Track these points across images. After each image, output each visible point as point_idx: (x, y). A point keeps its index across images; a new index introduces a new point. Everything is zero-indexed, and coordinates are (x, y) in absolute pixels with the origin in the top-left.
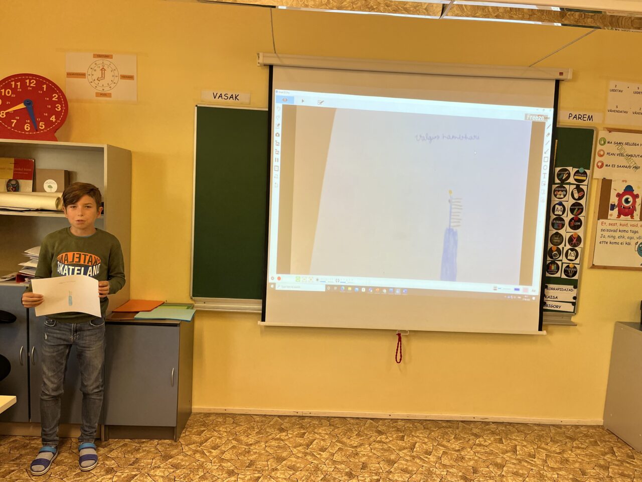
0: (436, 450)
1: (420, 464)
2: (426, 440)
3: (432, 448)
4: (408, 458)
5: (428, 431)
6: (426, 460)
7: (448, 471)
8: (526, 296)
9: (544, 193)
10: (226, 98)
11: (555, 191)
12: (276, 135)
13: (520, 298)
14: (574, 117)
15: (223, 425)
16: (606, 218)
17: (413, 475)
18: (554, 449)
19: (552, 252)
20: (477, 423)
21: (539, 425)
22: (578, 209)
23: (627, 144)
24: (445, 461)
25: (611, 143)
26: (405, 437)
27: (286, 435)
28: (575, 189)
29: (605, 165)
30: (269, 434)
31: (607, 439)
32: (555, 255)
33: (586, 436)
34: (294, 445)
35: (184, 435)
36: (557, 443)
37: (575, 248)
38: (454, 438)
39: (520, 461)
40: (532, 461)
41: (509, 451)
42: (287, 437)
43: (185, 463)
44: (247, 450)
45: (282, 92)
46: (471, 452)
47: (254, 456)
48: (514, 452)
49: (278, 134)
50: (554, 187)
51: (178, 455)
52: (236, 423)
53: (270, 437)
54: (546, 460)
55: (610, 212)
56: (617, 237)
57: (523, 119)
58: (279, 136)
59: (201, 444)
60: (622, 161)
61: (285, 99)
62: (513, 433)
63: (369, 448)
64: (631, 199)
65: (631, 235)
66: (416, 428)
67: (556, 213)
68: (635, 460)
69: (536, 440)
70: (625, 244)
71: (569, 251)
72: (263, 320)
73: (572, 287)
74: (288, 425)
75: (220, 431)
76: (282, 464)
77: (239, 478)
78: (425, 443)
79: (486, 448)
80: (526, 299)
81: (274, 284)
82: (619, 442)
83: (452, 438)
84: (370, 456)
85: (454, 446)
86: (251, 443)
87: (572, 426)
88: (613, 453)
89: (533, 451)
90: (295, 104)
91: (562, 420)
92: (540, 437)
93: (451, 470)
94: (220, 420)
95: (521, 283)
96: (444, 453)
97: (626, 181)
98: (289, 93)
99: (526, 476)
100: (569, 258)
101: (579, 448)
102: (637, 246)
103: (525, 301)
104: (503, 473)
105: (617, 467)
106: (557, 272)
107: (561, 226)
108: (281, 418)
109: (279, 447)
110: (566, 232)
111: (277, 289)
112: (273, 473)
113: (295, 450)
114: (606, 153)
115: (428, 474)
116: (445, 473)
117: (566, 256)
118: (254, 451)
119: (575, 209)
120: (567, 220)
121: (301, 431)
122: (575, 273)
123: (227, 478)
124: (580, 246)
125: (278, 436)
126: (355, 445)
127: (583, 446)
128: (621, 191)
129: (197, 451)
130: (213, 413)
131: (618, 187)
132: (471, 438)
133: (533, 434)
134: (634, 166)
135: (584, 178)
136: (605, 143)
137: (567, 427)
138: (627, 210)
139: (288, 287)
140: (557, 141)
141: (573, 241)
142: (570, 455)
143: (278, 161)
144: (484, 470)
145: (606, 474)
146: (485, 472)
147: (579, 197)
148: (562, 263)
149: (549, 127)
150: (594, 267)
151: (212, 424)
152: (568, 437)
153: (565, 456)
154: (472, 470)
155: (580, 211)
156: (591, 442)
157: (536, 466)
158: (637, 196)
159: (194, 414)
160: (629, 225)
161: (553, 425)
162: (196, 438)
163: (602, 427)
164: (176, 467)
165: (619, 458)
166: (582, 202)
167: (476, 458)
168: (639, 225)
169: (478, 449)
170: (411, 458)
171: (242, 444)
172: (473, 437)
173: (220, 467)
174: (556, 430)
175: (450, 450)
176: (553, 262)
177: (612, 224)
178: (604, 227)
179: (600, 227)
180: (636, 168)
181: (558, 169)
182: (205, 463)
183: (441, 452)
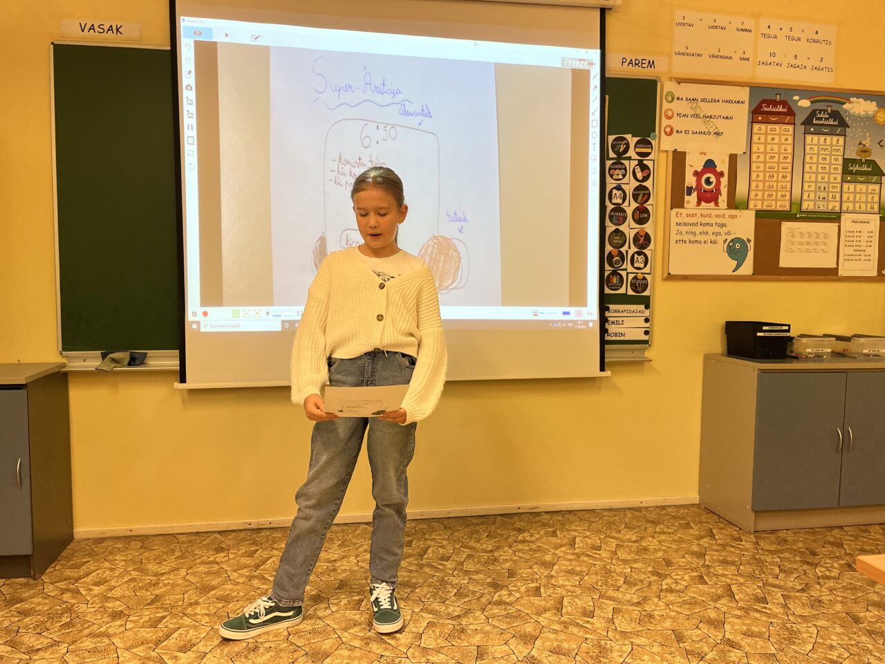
0: (457, 554)
1: (430, 573)
2: (445, 542)
3: (451, 551)
4: (413, 568)
5: (450, 532)
6: (441, 567)
7: (470, 579)
8: (579, 322)
9: (595, 173)
10: (102, 31)
11: (610, 169)
12: (187, 89)
13: (570, 325)
14: (629, 63)
15: (123, 551)
16: (682, 206)
17: (416, 588)
18: (628, 537)
19: (613, 257)
20: (523, 515)
21: (610, 510)
22: (644, 195)
23: (703, 100)
24: (469, 566)
25: (682, 99)
26: (414, 542)
27: (225, 556)
28: (636, 165)
29: (675, 131)
30: (197, 557)
31: (704, 520)
32: (617, 262)
33: (675, 518)
34: (236, 567)
35: (52, 570)
36: (634, 529)
37: (644, 251)
38: (487, 537)
39: (578, 555)
40: (596, 554)
41: (564, 545)
42: (226, 559)
43: (43, 608)
44: (153, 582)
45: (193, 21)
46: (510, 551)
47: (164, 589)
48: (571, 545)
49: (189, 87)
50: (608, 163)
51: (33, 597)
52: (145, 548)
53: (198, 561)
54: (616, 552)
55: (687, 198)
56: (698, 233)
57: (559, 65)
58: (191, 89)
59: (77, 580)
60: (698, 125)
61: (197, 32)
62: (573, 522)
63: (355, 561)
64: (713, 179)
65: (717, 229)
66: (433, 528)
67: (614, 201)
68: (743, 543)
69: (605, 528)
70: (709, 241)
71: (636, 256)
72: (183, 379)
73: (642, 307)
74: (231, 543)
75: (116, 560)
76: (209, 595)
77: (130, 621)
78: (442, 547)
79: (531, 544)
80: (579, 327)
81: (198, 323)
82: (720, 522)
83: (485, 536)
84: (355, 571)
85: (485, 546)
86: (163, 571)
87: (657, 507)
88: (712, 536)
89: (599, 541)
90: (214, 40)
91: (641, 499)
92: (610, 525)
93: (476, 577)
94: (120, 546)
95: (571, 305)
96: (469, 556)
97: (705, 154)
98: (203, 22)
99: (585, 574)
100: (636, 265)
101: (664, 533)
102: (727, 243)
103: (578, 330)
104: (551, 574)
105: (718, 553)
106: (621, 287)
107: (621, 219)
108: (223, 534)
109: (209, 573)
110: (629, 228)
111: (202, 330)
112: (189, 609)
113: (235, 574)
114: (675, 115)
115: (441, 585)
116: (466, 581)
117: (632, 263)
118: (165, 582)
119: (639, 194)
120: (629, 211)
121: (251, 549)
122: (645, 287)
123: (108, 622)
124: (648, 248)
125: (211, 559)
126: (333, 559)
127: (669, 531)
128: (699, 169)
129: (68, 590)
130: (110, 538)
131: (694, 163)
132: (512, 533)
133: (601, 521)
134: (716, 131)
135: (649, 150)
136: (673, 99)
137: (650, 509)
138: (709, 195)
139: (221, 327)
140: (607, 96)
141: (639, 240)
142: (651, 542)
143: (192, 129)
144: (525, 572)
145: (701, 563)
146: (526, 574)
147: (644, 177)
148: (627, 273)
149: (595, 77)
150: (670, 277)
151: (103, 553)
152: (648, 521)
153: (643, 544)
154: (507, 574)
155: (646, 197)
156: (681, 525)
157: (601, 559)
158: (722, 174)
159: (78, 542)
160: (713, 215)
161: (631, 509)
162: (71, 572)
163: (698, 506)
164: (24, 613)
165: (719, 542)
166: (648, 184)
167: (515, 558)
168: (727, 216)
169: (520, 546)
170: (418, 568)
171: (147, 574)
172: (515, 532)
173: (101, 609)
174: (633, 513)
175: (478, 552)
176: (615, 273)
177: (690, 215)
178: (679, 220)
179: (674, 220)
180: (717, 134)
181: (611, 138)
182: (77, 605)
183: (465, 556)
